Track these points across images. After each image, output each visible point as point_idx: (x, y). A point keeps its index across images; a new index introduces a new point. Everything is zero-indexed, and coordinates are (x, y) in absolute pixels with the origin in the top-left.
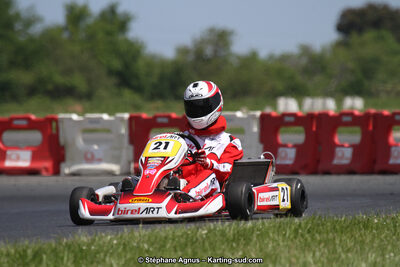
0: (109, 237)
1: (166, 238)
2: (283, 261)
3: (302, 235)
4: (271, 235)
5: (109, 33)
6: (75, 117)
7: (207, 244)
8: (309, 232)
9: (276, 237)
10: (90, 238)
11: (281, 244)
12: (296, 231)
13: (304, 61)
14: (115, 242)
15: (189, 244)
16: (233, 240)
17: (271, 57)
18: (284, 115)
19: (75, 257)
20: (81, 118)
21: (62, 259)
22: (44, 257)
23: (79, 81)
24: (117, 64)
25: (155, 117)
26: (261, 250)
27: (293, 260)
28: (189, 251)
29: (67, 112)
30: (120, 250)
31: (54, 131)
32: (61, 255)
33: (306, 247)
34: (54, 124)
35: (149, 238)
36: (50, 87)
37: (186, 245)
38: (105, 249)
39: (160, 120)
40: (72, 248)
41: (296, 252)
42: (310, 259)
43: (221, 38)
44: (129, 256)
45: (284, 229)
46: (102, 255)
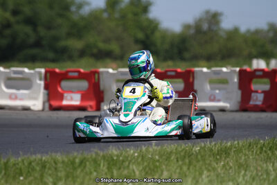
0: (132, 151)
1: (171, 152)
2: (252, 168)
3: (266, 152)
4: (244, 151)
5: (136, 14)
6: (111, 71)
7: (199, 157)
8: (270, 149)
9: (247, 153)
10: (119, 151)
11: (251, 157)
12: (261, 148)
13: (271, 34)
14: (136, 154)
15: (187, 157)
16: (218, 154)
17: (248, 31)
18: (256, 70)
19: (109, 164)
20: (115, 72)
21: (100, 165)
22: (88, 163)
23: (114, 47)
24: (140, 35)
25: (166, 71)
26: (237, 161)
27: (259, 168)
28: (187, 161)
29: (106, 67)
30: (140, 160)
31: (96, 80)
32: (99, 162)
33: (268, 159)
34: (96, 76)
35: (160, 152)
36: (95, 51)
37: (185, 157)
38: (129, 159)
39: (169, 73)
40: (107, 158)
41: (261, 163)
42: (271, 168)
43: (214, 18)
44: (145, 164)
45: (253, 148)
46: (127, 163)
